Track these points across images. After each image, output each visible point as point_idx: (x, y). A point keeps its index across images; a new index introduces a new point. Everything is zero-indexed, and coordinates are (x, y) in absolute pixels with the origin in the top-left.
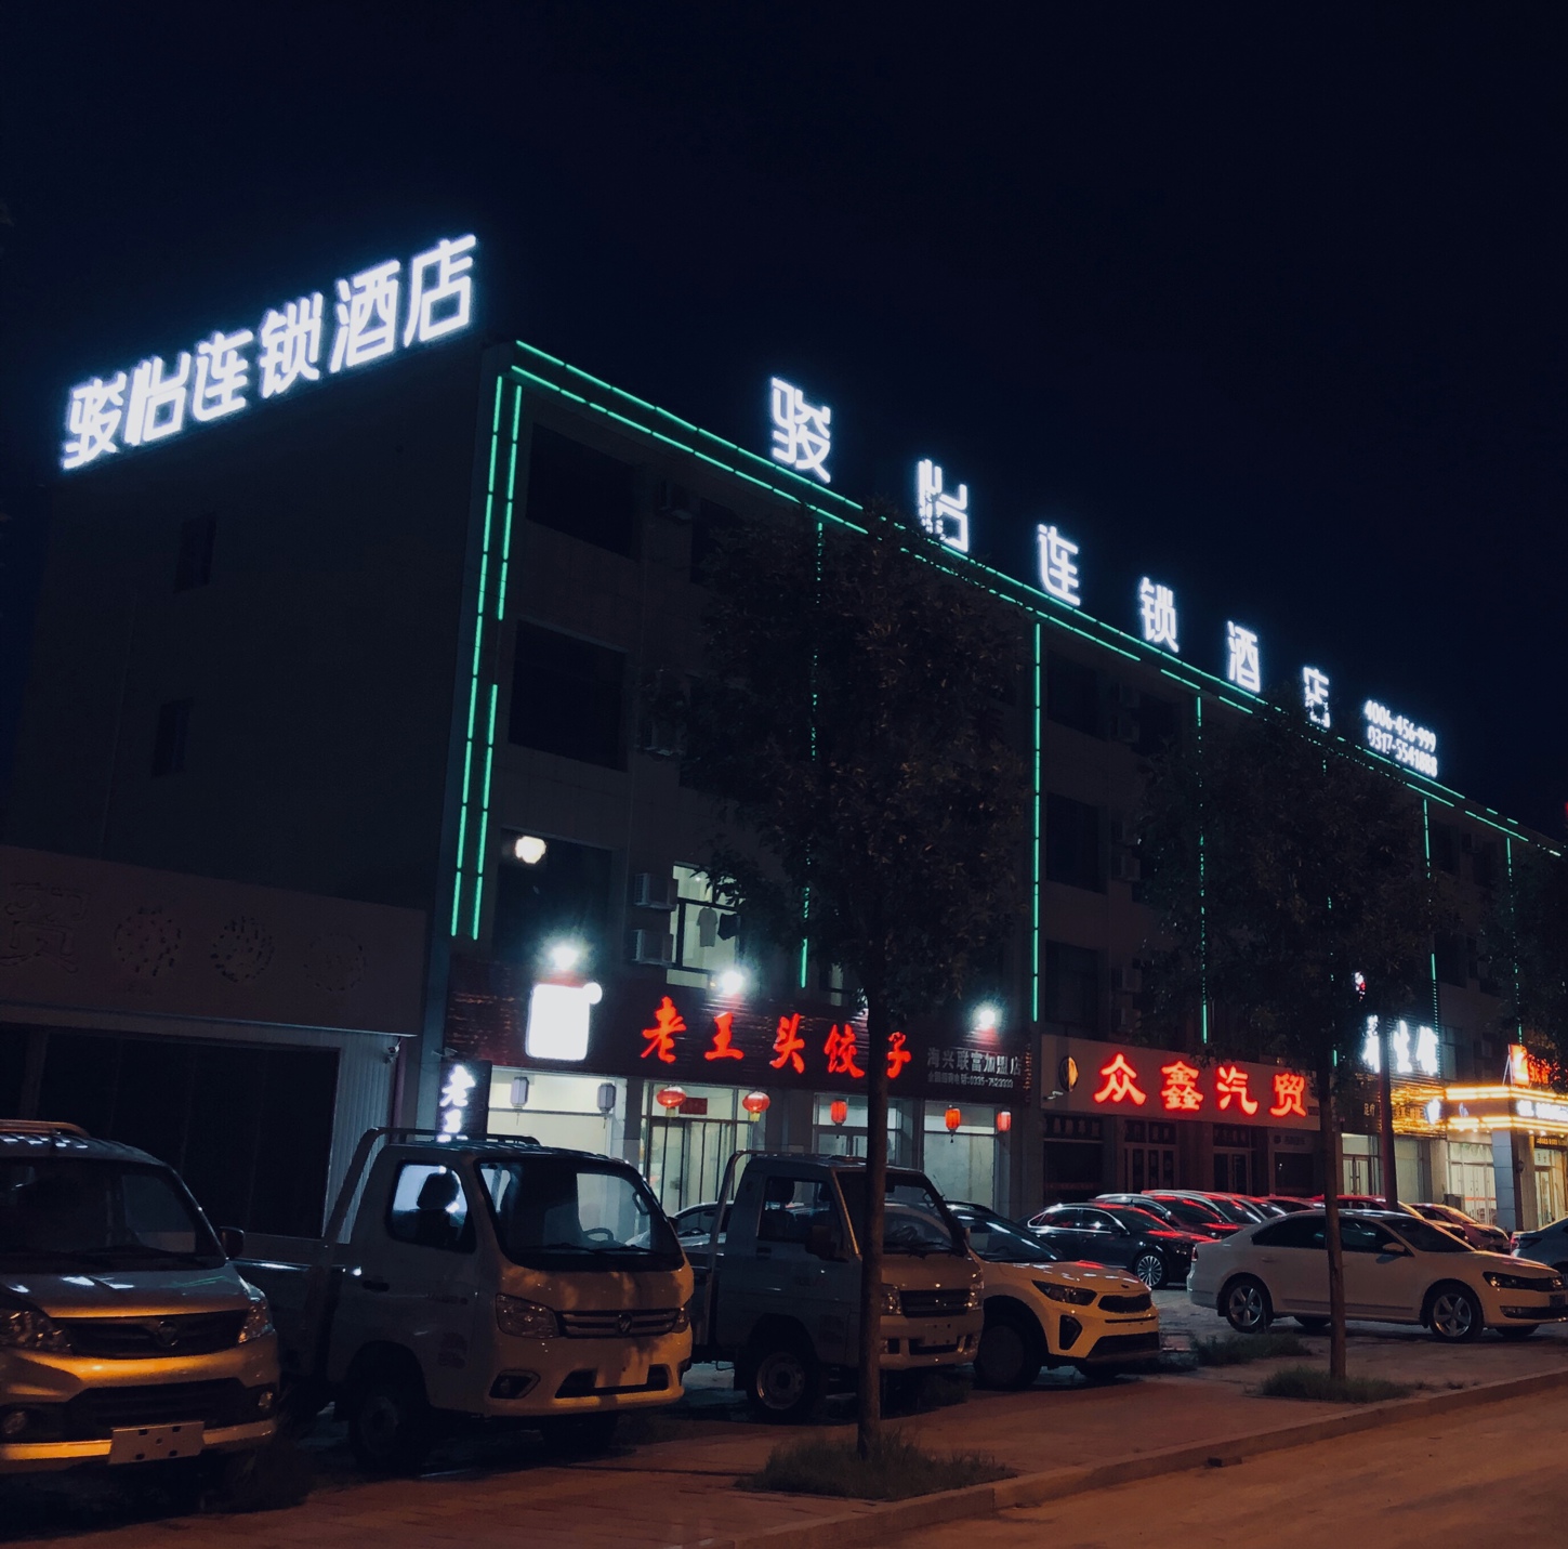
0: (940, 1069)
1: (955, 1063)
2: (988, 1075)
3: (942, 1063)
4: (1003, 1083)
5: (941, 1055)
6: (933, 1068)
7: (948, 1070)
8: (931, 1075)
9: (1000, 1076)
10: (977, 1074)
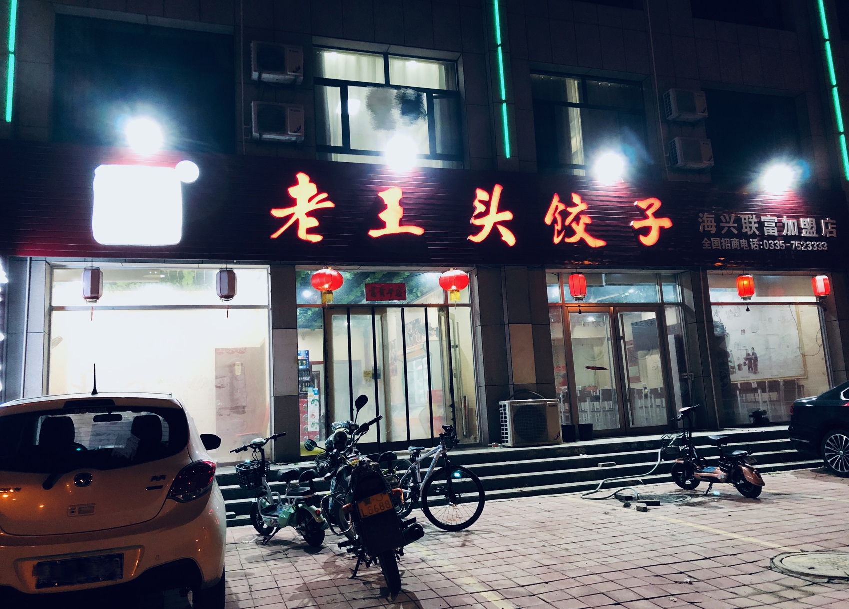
0: (718, 234)
1: (739, 227)
2: (787, 238)
3: (719, 228)
4: (811, 246)
5: (718, 220)
6: (708, 235)
7: (729, 234)
8: (705, 241)
9: (806, 239)
10: (773, 237)
